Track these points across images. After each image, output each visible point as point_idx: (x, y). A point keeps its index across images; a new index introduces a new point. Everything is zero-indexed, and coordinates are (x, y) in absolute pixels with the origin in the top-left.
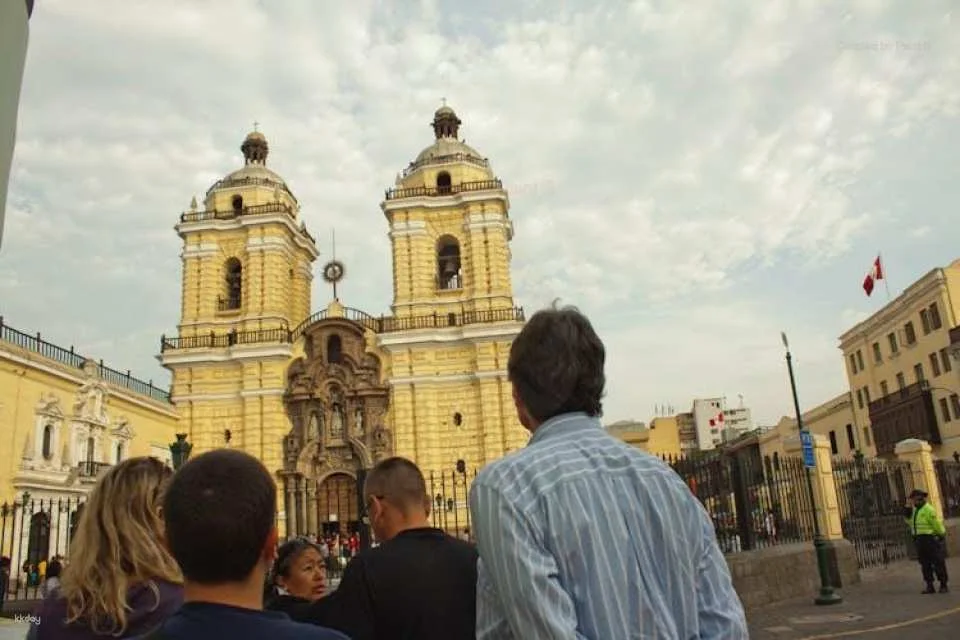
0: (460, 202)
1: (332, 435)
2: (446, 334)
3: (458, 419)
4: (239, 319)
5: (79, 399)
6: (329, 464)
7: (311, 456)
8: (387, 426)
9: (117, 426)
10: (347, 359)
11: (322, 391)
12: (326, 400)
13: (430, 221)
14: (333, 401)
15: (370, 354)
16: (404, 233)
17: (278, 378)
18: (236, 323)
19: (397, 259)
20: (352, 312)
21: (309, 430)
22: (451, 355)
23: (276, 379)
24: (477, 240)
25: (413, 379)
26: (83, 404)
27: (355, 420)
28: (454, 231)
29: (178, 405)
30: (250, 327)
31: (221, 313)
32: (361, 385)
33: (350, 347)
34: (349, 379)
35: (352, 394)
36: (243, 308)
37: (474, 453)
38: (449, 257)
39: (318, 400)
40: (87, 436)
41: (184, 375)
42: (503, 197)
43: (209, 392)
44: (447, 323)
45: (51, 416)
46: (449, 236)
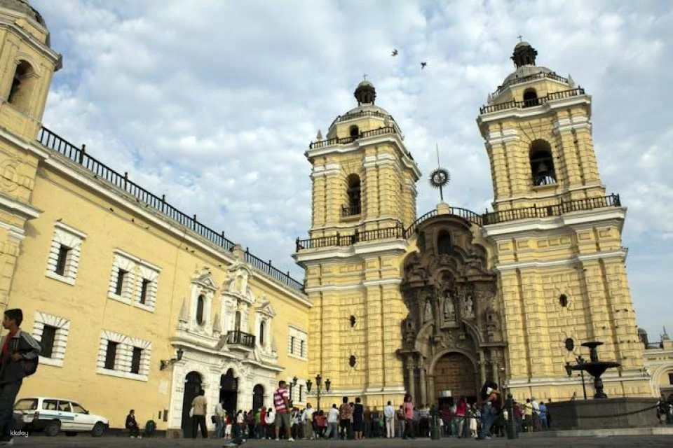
0: (548, 110)
1: (446, 318)
2: (547, 222)
3: (563, 300)
4: (359, 223)
5: (228, 277)
6: (443, 344)
7: (427, 337)
8: (495, 308)
9: (260, 305)
10: (456, 250)
11: (436, 279)
12: (439, 287)
13: (522, 129)
14: (444, 289)
15: (477, 245)
16: (500, 140)
17: (395, 269)
18: (357, 226)
19: (495, 164)
20: (458, 210)
21: (424, 314)
22: (552, 243)
23: (393, 270)
24: (567, 140)
25: (518, 265)
26: (232, 280)
27: (466, 304)
28: (545, 136)
29: (310, 296)
30: (369, 228)
31: (345, 218)
32: (471, 272)
33: (458, 239)
34: (459, 267)
35: (462, 280)
36: (362, 214)
37: (582, 331)
38: (541, 160)
39: (432, 288)
40: (235, 309)
41: (314, 269)
42: (588, 102)
43: (336, 284)
44: (546, 214)
45: (204, 287)
46: (540, 140)
